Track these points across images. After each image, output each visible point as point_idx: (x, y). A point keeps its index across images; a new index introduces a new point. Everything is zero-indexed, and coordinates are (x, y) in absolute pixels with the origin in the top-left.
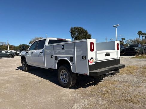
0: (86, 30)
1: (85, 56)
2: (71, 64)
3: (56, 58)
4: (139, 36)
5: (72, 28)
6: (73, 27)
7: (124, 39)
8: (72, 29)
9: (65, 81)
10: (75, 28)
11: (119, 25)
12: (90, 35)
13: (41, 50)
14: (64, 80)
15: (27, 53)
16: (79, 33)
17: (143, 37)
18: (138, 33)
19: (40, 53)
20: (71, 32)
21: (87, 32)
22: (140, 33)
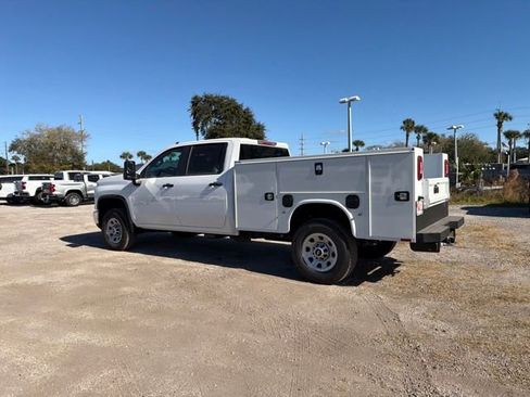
0: (248, 109)
1: (408, 193)
2: (350, 216)
3: (288, 201)
4: (407, 136)
5: (196, 98)
6: (201, 95)
7: (362, 144)
8: (195, 102)
9: (319, 266)
10: (209, 100)
11: (357, 98)
12: (259, 125)
13: (213, 178)
14: (316, 262)
15: (139, 185)
16: (225, 118)
17: (418, 138)
18: (402, 124)
19: (211, 185)
20: (194, 114)
21: (251, 116)
22: (409, 126)
